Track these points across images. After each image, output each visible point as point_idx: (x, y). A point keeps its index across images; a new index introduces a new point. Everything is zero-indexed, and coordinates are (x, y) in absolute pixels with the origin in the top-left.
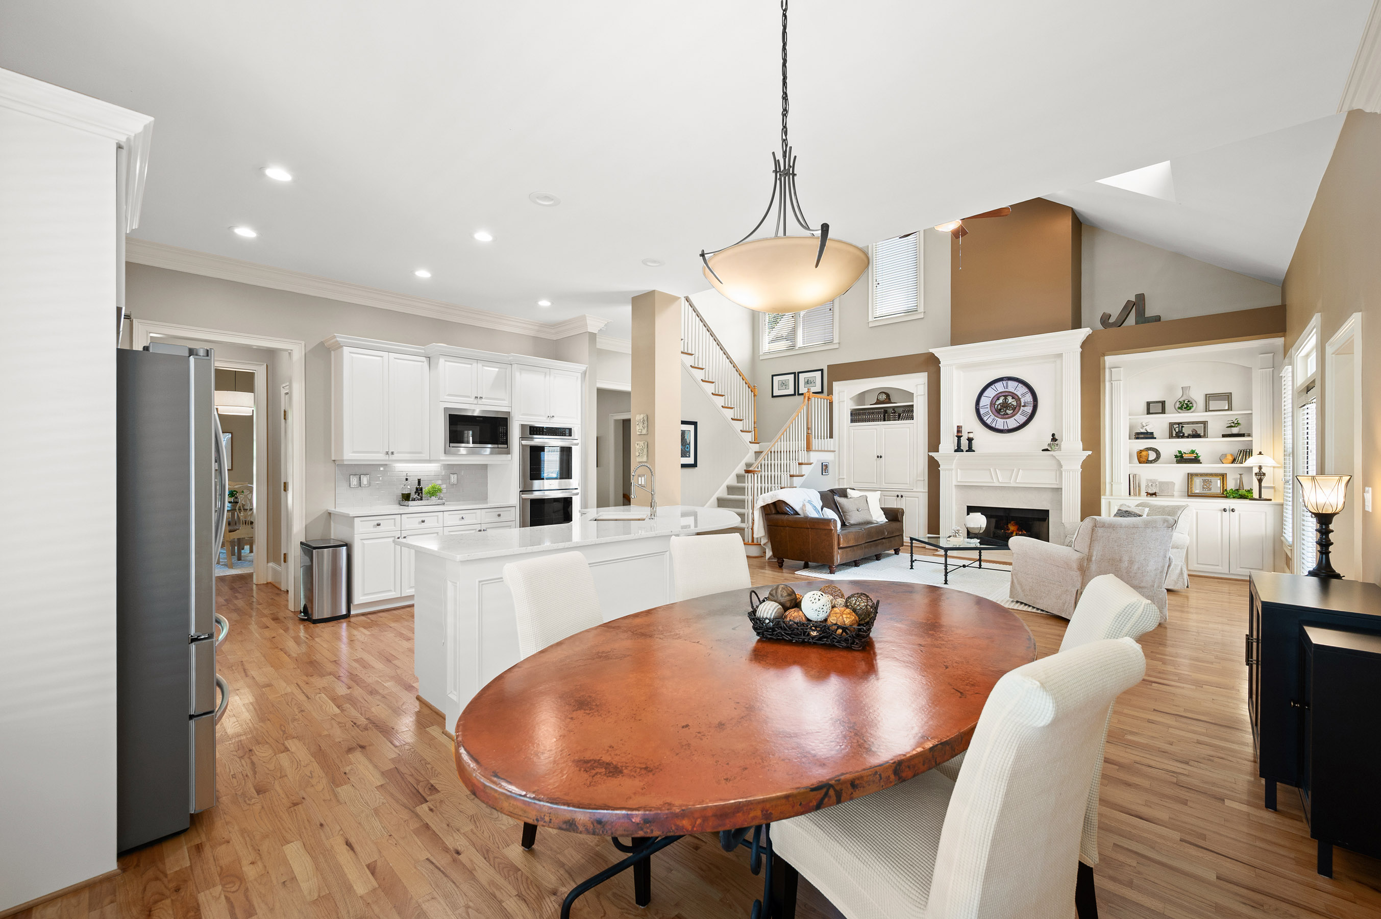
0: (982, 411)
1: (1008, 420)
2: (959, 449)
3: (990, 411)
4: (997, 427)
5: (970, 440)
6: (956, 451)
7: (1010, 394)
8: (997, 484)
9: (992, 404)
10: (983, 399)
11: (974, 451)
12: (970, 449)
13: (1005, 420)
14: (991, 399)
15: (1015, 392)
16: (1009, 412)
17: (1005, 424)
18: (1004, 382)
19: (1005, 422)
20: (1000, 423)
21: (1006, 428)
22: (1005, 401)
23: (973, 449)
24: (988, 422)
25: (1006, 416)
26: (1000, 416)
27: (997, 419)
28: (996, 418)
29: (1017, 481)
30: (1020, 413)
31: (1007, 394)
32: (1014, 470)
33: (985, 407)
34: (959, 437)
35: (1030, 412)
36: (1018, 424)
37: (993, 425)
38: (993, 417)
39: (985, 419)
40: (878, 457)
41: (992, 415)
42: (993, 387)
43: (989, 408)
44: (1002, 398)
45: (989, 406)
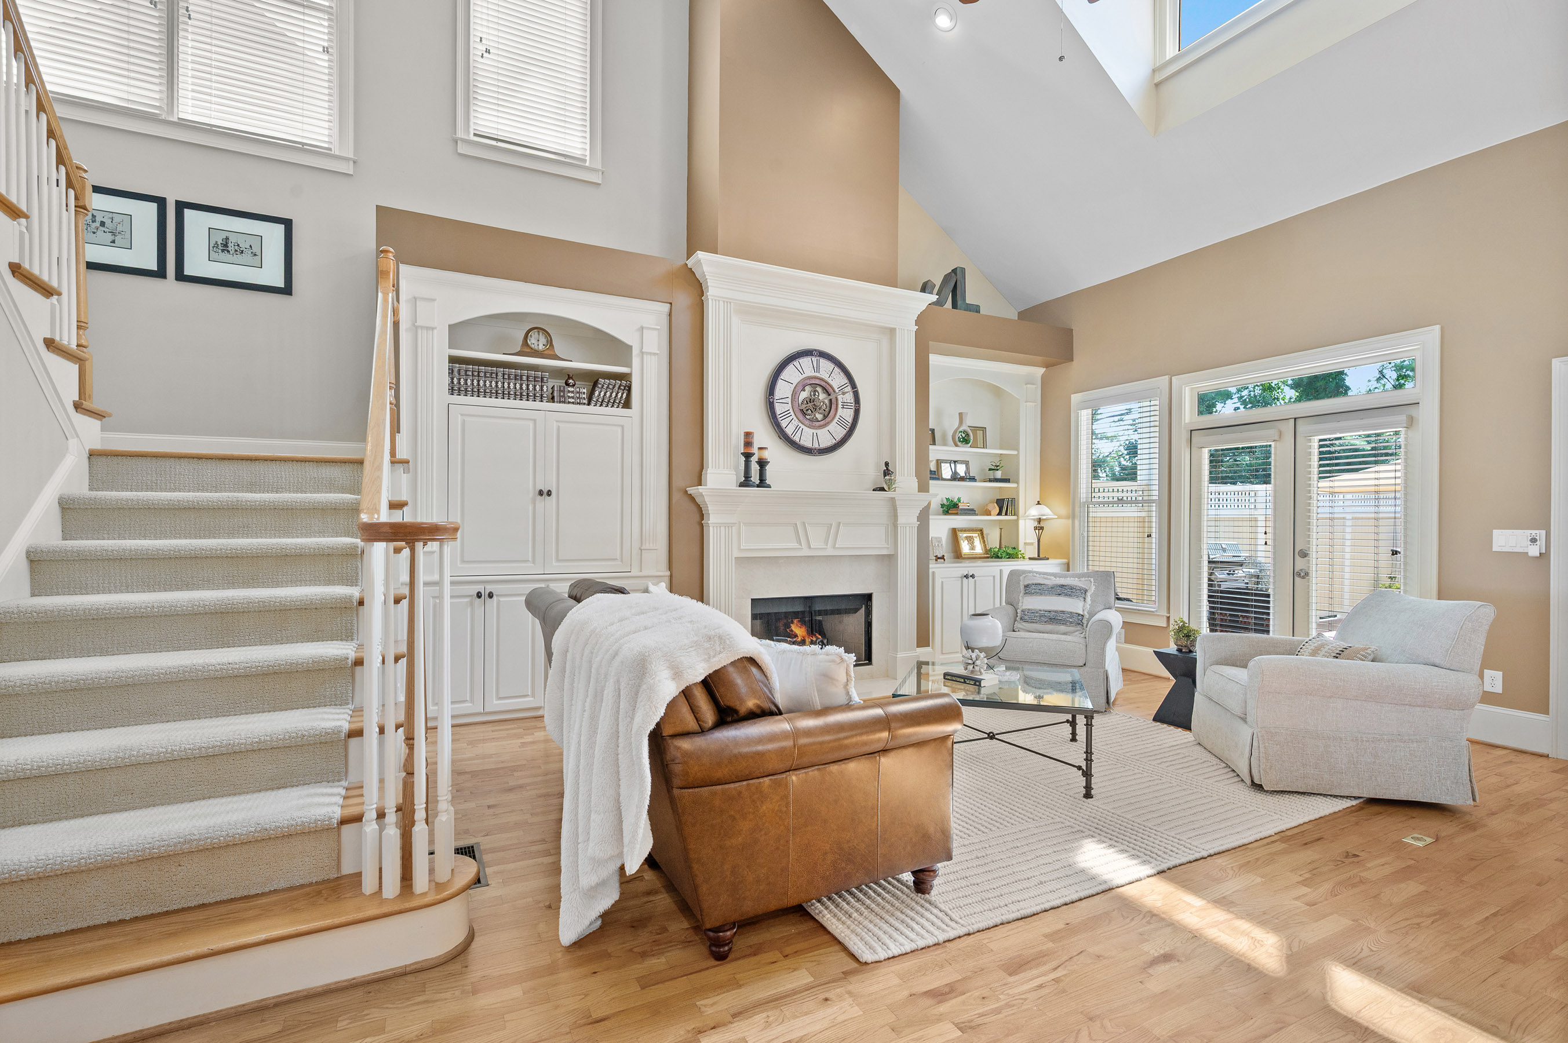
0: (779, 409)
1: (819, 432)
2: (746, 483)
3: (791, 411)
4: (802, 443)
5: (762, 464)
6: (742, 485)
7: (823, 383)
8: (806, 552)
9: (795, 395)
10: (780, 383)
11: (769, 486)
12: (762, 483)
13: (815, 431)
14: (793, 386)
15: (829, 381)
16: (819, 416)
17: (815, 438)
18: (814, 359)
19: (815, 434)
20: (806, 437)
21: (816, 446)
22: (815, 395)
23: (768, 482)
24: (789, 431)
25: (813, 423)
26: (807, 422)
27: (803, 426)
28: (800, 425)
29: (837, 546)
30: (836, 420)
31: (817, 382)
32: (831, 525)
33: (783, 401)
34: (748, 456)
35: (850, 420)
36: (834, 441)
37: (796, 439)
38: (796, 422)
39: (784, 424)
40: (541, 493)
41: (795, 418)
42: (796, 363)
43: (790, 403)
44: (808, 388)
45: (789, 400)
